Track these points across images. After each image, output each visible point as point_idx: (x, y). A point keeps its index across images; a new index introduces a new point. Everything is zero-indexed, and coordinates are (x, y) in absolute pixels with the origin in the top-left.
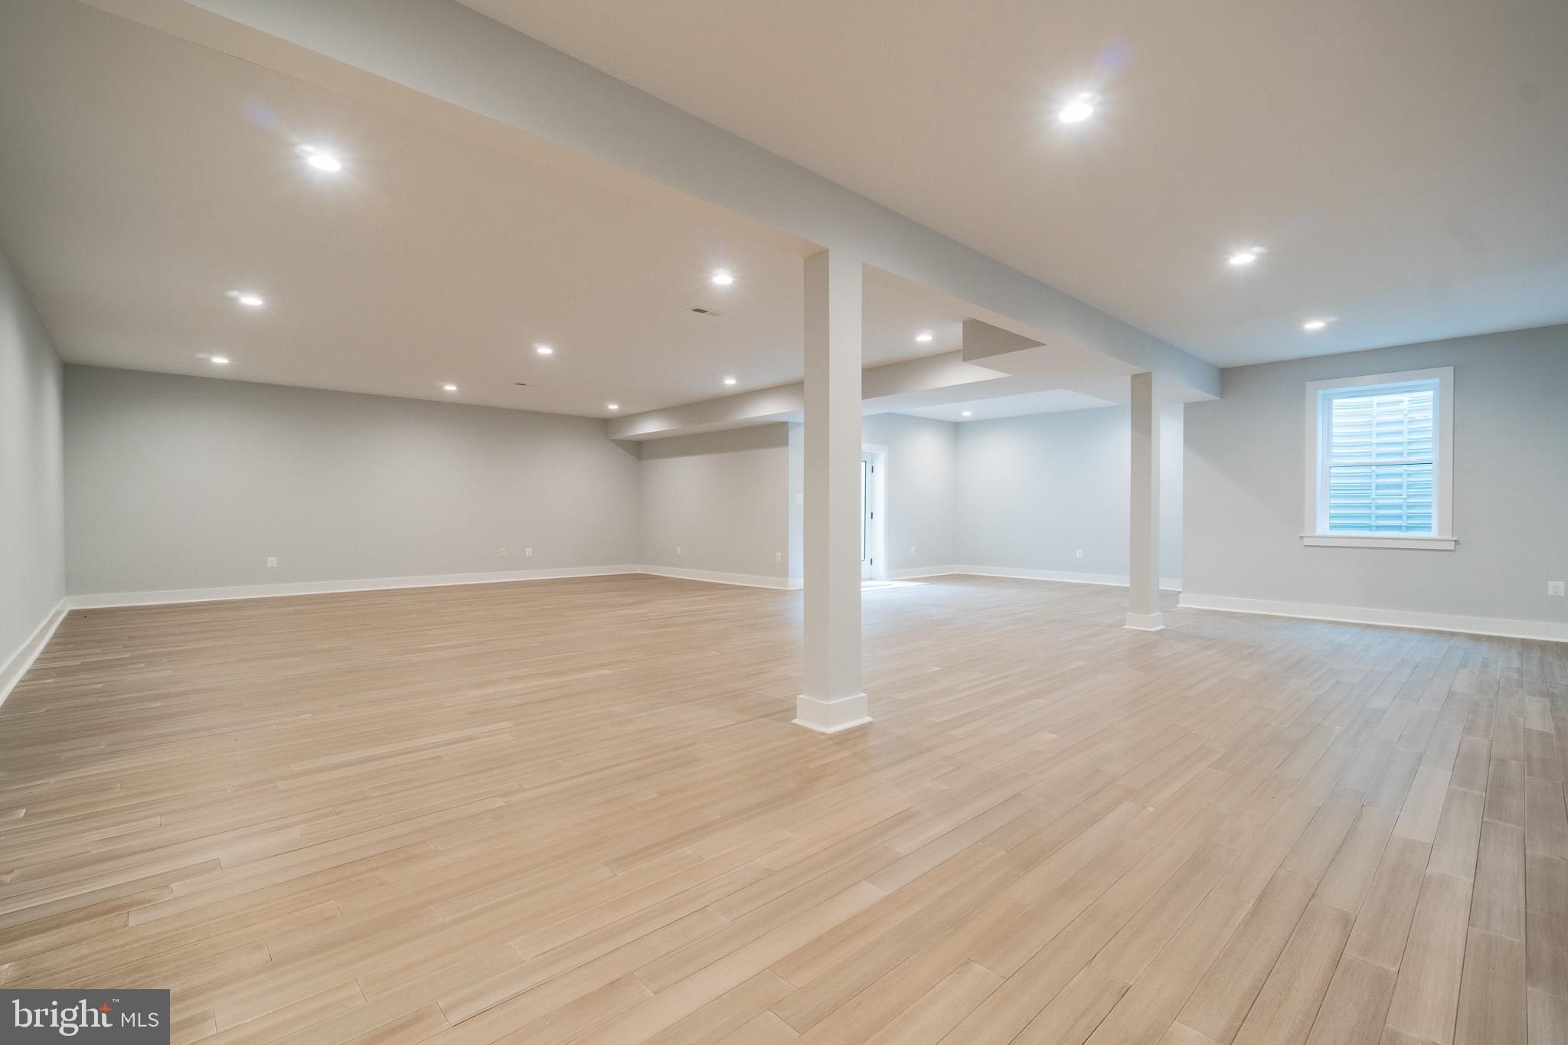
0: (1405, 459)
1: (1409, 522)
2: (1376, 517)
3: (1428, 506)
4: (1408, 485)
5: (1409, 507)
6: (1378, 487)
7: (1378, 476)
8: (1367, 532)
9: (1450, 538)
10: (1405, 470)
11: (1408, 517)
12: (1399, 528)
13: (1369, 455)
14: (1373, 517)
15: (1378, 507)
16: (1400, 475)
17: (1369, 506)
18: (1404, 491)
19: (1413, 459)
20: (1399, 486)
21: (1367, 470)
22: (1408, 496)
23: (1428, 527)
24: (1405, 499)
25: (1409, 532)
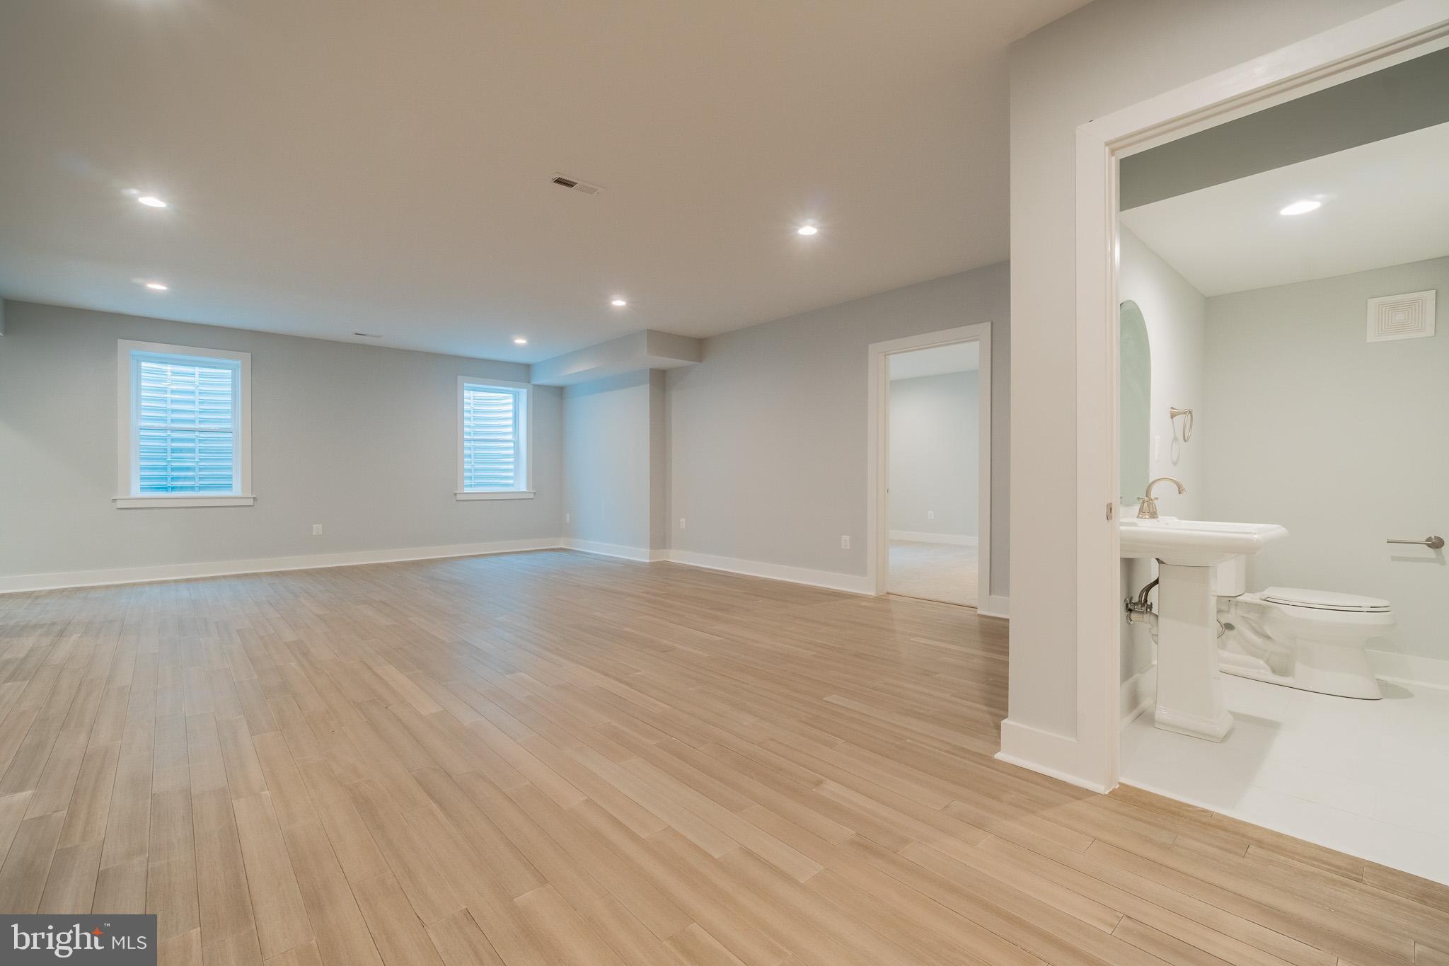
0: (197, 426)
1: (202, 483)
2: (172, 478)
3: (230, 468)
4: (200, 450)
5: (201, 469)
6: (173, 450)
7: (173, 440)
8: (164, 493)
9: (250, 495)
10: (197, 436)
11: (200, 479)
12: (192, 488)
13: (165, 420)
14: (169, 479)
15: (173, 469)
16: (192, 440)
17: (165, 468)
18: (197, 455)
19: (203, 426)
20: (192, 450)
21: (163, 434)
22: (200, 459)
23: (229, 487)
24: (198, 462)
25: (173, 492)
